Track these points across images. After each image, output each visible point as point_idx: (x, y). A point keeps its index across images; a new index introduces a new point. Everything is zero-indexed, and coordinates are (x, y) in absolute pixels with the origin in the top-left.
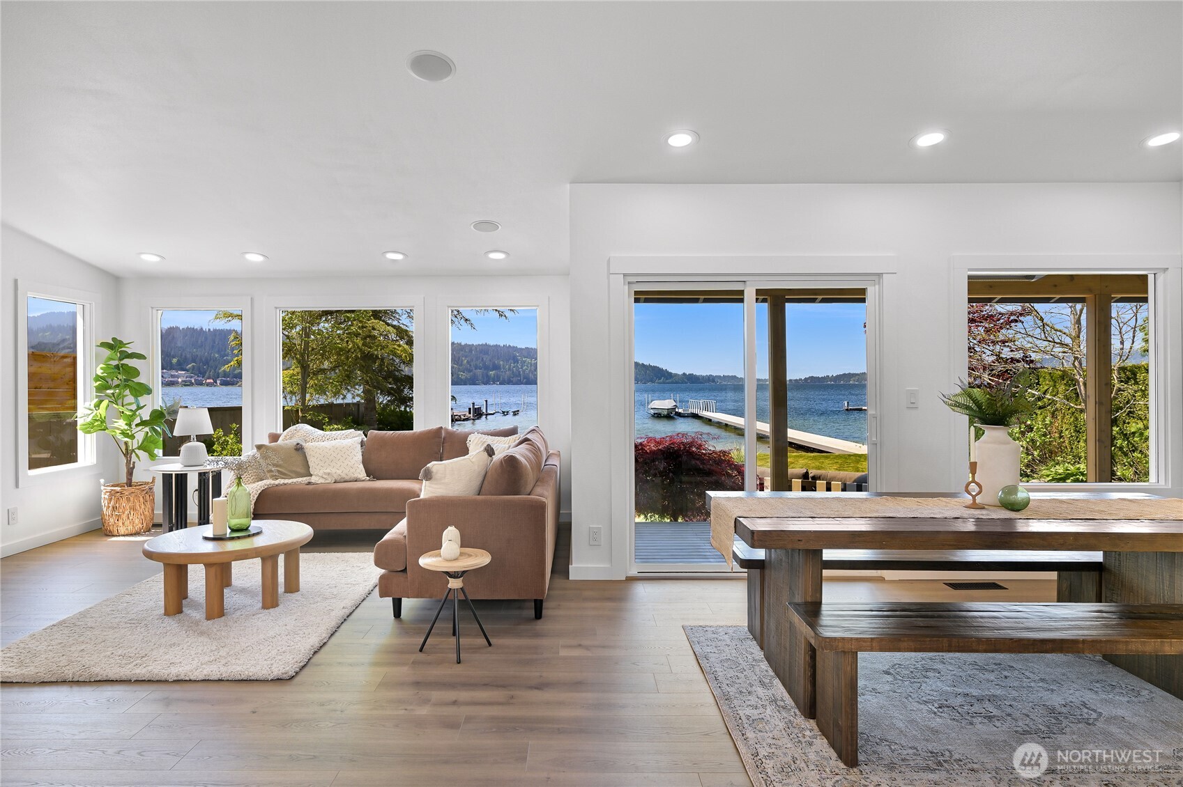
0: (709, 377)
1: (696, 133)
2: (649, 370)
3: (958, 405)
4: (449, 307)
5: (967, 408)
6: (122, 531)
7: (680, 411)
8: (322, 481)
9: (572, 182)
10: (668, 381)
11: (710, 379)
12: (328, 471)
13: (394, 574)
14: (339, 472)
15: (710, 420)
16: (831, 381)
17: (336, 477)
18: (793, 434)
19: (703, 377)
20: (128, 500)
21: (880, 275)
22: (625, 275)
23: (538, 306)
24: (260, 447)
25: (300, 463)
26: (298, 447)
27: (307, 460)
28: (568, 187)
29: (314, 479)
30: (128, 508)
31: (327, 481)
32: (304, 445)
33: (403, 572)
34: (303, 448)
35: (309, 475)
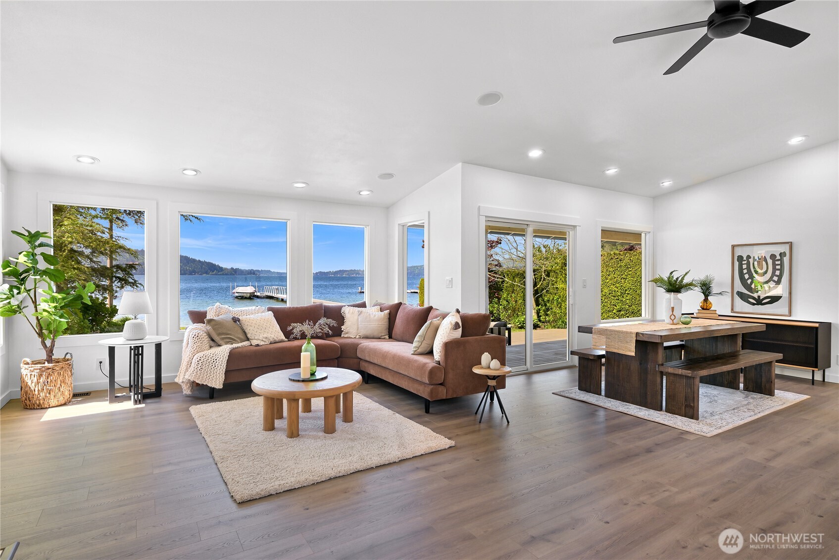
2: (205, 265)
6: (53, 402)
7: (258, 294)
9: (463, 162)
10: (219, 273)
11: (252, 272)
12: (265, 336)
13: (437, 386)
16: (332, 274)
20: (59, 374)
23: (368, 226)
24: (210, 321)
25: (240, 331)
26: (236, 320)
27: (243, 329)
28: (460, 164)
29: (254, 342)
30: (59, 382)
31: (266, 343)
32: (240, 318)
33: (441, 384)
34: (239, 320)
35: (248, 339)
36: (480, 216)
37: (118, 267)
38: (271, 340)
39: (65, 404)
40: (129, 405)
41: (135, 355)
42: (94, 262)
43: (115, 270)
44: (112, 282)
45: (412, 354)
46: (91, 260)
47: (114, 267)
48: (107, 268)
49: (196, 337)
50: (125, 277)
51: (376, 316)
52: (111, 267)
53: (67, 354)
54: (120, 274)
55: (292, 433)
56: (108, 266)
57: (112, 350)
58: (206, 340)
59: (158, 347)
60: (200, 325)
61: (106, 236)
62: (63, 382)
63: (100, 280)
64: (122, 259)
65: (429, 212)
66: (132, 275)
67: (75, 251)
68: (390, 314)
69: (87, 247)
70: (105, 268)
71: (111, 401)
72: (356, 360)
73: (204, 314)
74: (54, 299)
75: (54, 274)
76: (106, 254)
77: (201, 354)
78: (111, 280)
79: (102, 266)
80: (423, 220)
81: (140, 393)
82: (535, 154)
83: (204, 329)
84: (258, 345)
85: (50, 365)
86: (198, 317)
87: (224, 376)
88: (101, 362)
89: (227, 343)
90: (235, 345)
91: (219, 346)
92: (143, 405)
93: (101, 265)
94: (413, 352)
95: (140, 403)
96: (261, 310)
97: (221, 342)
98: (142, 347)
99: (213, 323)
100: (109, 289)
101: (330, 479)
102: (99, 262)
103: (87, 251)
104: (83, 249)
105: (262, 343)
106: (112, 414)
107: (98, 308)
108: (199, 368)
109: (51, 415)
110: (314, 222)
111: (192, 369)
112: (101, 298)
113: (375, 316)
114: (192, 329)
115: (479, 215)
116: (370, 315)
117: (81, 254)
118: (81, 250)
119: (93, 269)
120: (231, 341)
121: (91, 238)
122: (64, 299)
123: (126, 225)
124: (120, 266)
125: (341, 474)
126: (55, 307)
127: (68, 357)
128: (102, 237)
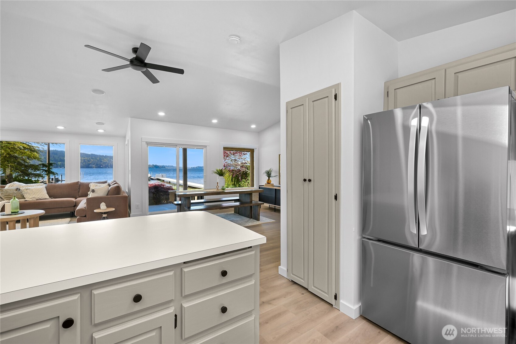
0: (163, 166)
1: (165, 113)
3: (216, 173)
4: (80, 144)
5: (217, 173)
7: (153, 178)
8: (31, 200)
9: (131, 117)
11: (163, 167)
13: (82, 217)
14: (39, 197)
15: (164, 181)
17: (37, 198)
18: (189, 184)
19: (161, 166)
21: (206, 146)
22: (146, 142)
26: (17, 189)
27: (22, 194)
32: (21, 189)
33: (85, 216)
35: (24, 198)
65: (128, 140)
84: (26, 200)
89: (7, 200)
97: (4, 199)
115: (142, 141)
120: (10, 199)
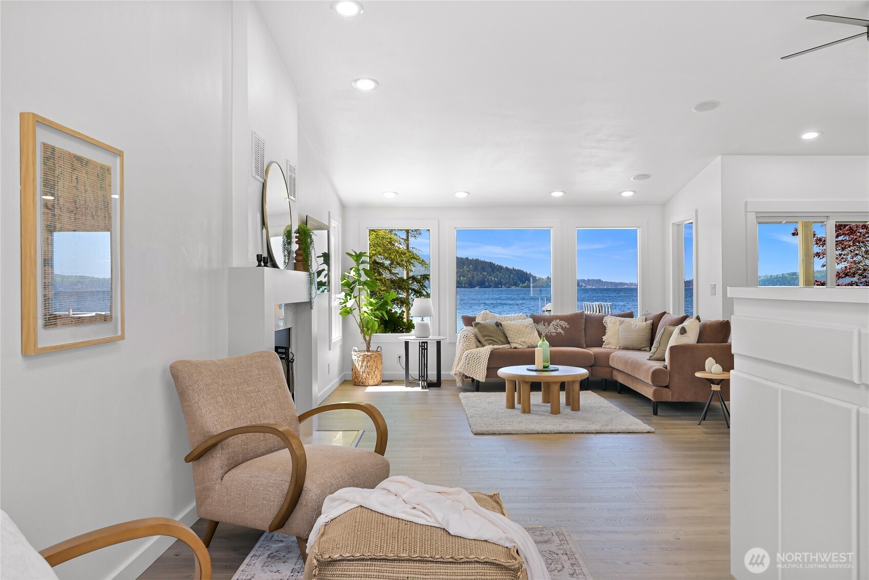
6: (371, 382)
9: (723, 155)
12: (523, 340)
13: (662, 388)
20: (374, 361)
22: (756, 212)
23: (640, 227)
24: (477, 324)
25: (501, 334)
26: (498, 325)
27: (504, 333)
28: (720, 157)
29: (513, 345)
30: (374, 367)
31: (524, 347)
32: (502, 323)
33: (667, 387)
34: (501, 325)
35: (509, 343)
36: (748, 213)
37: (414, 278)
38: (529, 345)
39: (377, 385)
40: (419, 389)
41: (422, 349)
42: (393, 274)
43: (411, 282)
44: (408, 295)
45: (648, 360)
46: (390, 271)
47: (410, 278)
48: (403, 280)
49: (466, 337)
50: (420, 289)
51: (638, 326)
52: (407, 279)
53: (378, 347)
54: (415, 286)
55: (525, 410)
56: (405, 278)
57: (407, 343)
58: (474, 340)
59: (439, 343)
60: (470, 328)
61: (403, 247)
62: (377, 367)
63: (398, 293)
64: (417, 270)
65: (696, 211)
66: (426, 288)
67: (378, 263)
68: (653, 324)
69: (386, 258)
70: (402, 279)
71: (407, 386)
72: (609, 369)
73: (474, 319)
74: (371, 304)
75: (371, 284)
76: (402, 266)
77: (468, 351)
78: (408, 292)
79: (399, 278)
80: (692, 219)
81: (425, 381)
82: (810, 136)
83: (472, 331)
84: (516, 348)
85: (369, 353)
86: (469, 321)
87: (486, 372)
88: (400, 357)
89: (489, 344)
90: (496, 346)
91: (484, 346)
92: (428, 390)
93: (399, 276)
94: (648, 358)
95: (426, 389)
96: (523, 317)
97: (485, 343)
98: (427, 342)
99: (479, 326)
100: (404, 302)
101: (538, 433)
102: (397, 274)
103: (387, 263)
104: (384, 260)
105: (520, 347)
106: (407, 392)
107: (396, 322)
108: (467, 363)
109: (370, 389)
110: (577, 227)
111: (461, 363)
112: (399, 312)
113: (636, 326)
114: (463, 330)
115: (746, 211)
116: (631, 325)
117: (382, 265)
118: (382, 261)
119: (392, 281)
120: (494, 342)
121: (390, 249)
122: (376, 303)
123: (420, 234)
124: (415, 278)
125: (546, 432)
126: (372, 310)
127: (379, 349)
128: (399, 248)
